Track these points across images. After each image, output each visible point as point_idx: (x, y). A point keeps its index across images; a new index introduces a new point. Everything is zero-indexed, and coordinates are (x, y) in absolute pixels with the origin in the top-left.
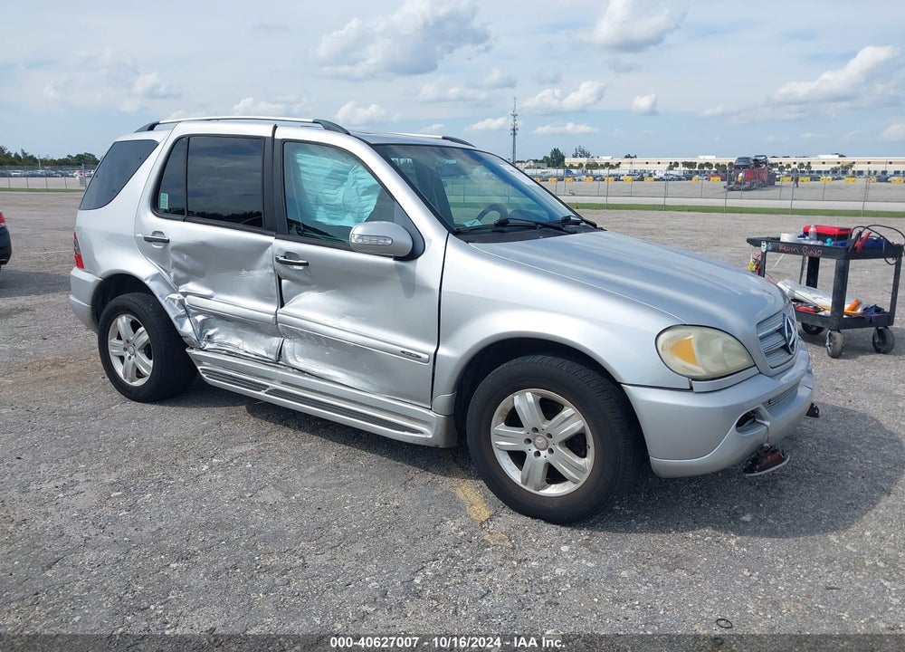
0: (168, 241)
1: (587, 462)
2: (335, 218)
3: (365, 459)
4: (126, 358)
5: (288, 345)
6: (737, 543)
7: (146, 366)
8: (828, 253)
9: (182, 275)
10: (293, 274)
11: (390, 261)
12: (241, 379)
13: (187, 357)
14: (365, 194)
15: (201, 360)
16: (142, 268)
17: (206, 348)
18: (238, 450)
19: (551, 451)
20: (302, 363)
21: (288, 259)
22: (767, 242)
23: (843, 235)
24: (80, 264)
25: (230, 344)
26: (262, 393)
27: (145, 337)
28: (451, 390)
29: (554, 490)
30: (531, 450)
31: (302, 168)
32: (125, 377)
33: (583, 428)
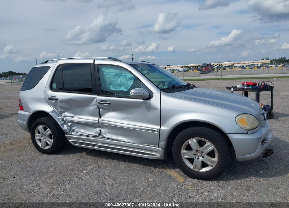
0: (57, 99)
1: (216, 159)
2: (117, 88)
3: (134, 166)
4: (42, 139)
5: (103, 130)
6: (263, 180)
7: (50, 142)
8: (252, 90)
9: (63, 110)
10: (104, 107)
11: (141, 100)
12: (87, 143)
13: (65, 136)
14: (128, 80)
15: (70, 138)
16: (48, 109)
17: (72, 134)
19: (203, 157)
20: (109, 136)
21: (103, 102)
22: (233, 88)
23: (255, 84)
24: (22, 108)
25: (80, 132)
26: (95, 147)
27: (50, 132)
28: (166, 140)
29: (205, 170)
30: (196, 158)
31: (104, 73)
32: (42, 146)
33: (214, 149)
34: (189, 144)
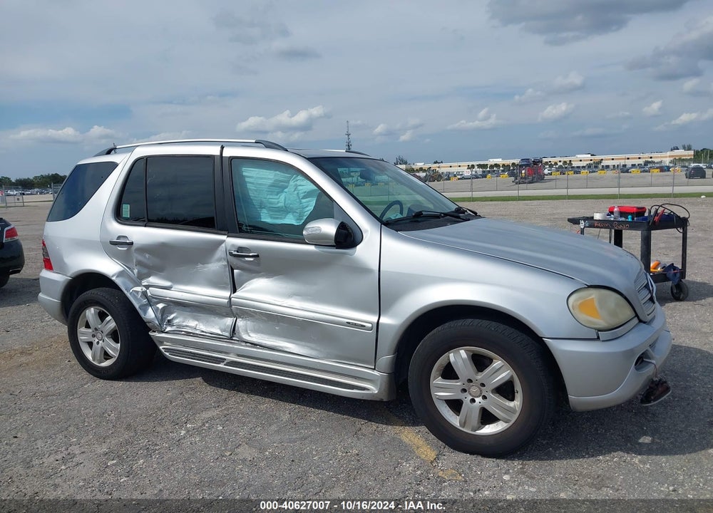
0: (132, 243)
1: (517, 404)
2: (277, 218)
3: (315, 414)
4: (95, 343)
5: (240, 323)
6: (640, 461)
7: (114, 348)
8: (633, 226)
9: (145, 271)
10: (246, 266)
12: (200, 355)
13: (150, 339)
14: (304, 197)
15: (162, 341)
16: (108, 266)
17: (167, 330)
18: (206, 415)
19: (485, 397)
20: (254, 338)
21: (241, 253)
22: (585, 221)
23: (640, 212)
24: (48, 265)
25: (187, 326)
26: (221, 365)
27: (113, 325)
28: (392, 352)
29: (489, 429)
30: (466, 398)
31: (247, 180)
32: (94, 360)
33: (512, 377)
34: (450, 362)
